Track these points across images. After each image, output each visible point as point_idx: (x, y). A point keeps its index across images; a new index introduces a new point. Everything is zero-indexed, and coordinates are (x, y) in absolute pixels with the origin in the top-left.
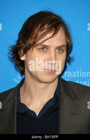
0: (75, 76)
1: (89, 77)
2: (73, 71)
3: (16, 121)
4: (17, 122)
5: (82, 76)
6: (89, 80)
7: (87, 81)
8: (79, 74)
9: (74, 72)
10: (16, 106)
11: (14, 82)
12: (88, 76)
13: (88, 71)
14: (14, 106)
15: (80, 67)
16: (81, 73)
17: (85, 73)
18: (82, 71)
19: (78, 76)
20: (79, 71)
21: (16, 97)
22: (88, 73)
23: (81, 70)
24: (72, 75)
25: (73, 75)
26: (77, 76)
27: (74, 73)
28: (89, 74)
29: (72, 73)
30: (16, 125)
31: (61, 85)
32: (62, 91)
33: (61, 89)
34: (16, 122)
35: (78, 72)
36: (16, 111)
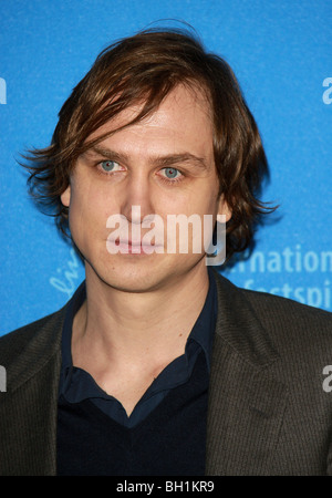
0: (278, 268)
1: (328, 272)
2: (271, 249)
3: (54, 435)
4: (58, 436)
5: (303, 268)
6: (327, 283)
7: (322, 287)
8: (293, 260)
9: (272, 254)
10: (57, 378)
11: (53, 289)
12: (324, 269)
13: (326, 250)
14: (49, 379)
15: (296, 235)
16: (298, 255)
17: (315, 257)
18: (304, 251)
19: (288, 268)
20: (293, 250)
21: (57, 346)
22: (324, 255)
23: (298, 247)
24: (266, 264)
25: (271, 262)
26: (283, 267)
27: (273, 257)
28: (328, 259)
29: (267, 258)
30: (53, 447)
31: (221, 309)
32: (219, 330)
33: (218, 324)
34: (54, 439)
35: (287, 253)
36: (55, 398)
